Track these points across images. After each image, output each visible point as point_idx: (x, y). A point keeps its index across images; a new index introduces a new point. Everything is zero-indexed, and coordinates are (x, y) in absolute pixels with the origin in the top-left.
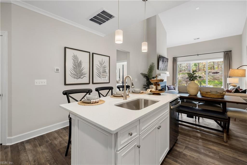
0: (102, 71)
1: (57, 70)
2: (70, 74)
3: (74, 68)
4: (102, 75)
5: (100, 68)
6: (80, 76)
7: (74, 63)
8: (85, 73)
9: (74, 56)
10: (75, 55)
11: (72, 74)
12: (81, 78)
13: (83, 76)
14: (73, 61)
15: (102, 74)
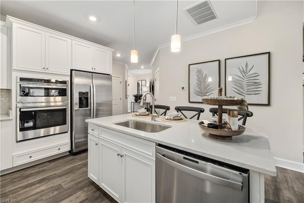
0: (246, 83)
1: (183, 88)
2: (194, 92)
3: (198, 84)
4: (246, 91)
5: (241, 79)
6: (205, 93)
7: (198, 78)
8: (212, 89)
9: (198, 71)
10: (199, 69)
11: (196, 91)
12: (206, 95)
13: (209, 93)
14: (197, 77)
15: (246, 88)
